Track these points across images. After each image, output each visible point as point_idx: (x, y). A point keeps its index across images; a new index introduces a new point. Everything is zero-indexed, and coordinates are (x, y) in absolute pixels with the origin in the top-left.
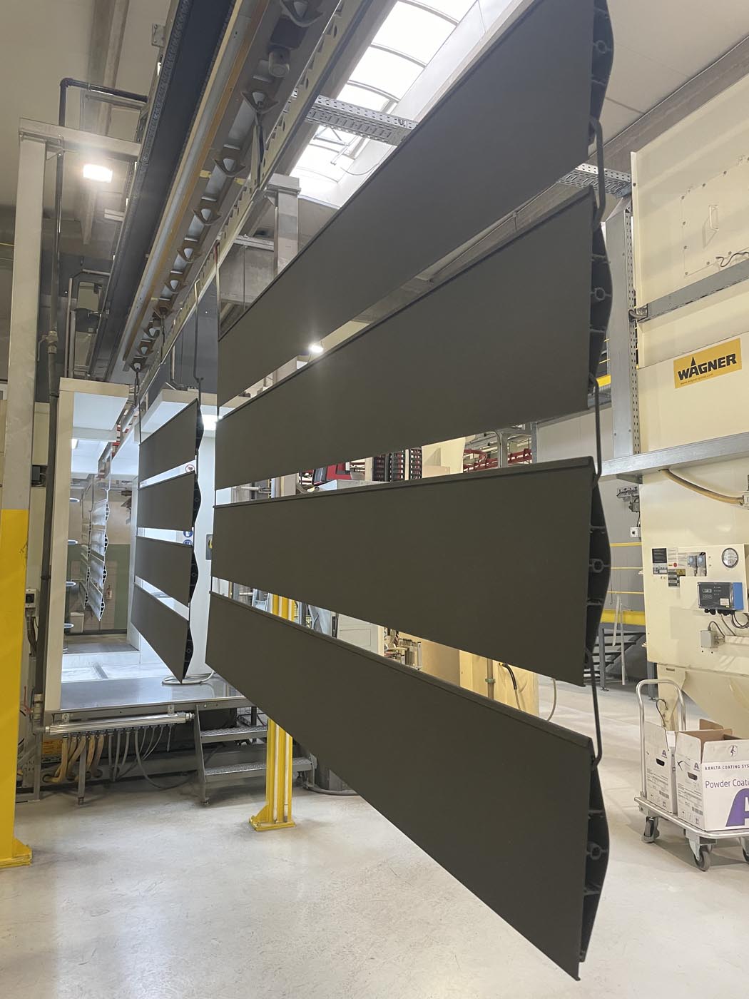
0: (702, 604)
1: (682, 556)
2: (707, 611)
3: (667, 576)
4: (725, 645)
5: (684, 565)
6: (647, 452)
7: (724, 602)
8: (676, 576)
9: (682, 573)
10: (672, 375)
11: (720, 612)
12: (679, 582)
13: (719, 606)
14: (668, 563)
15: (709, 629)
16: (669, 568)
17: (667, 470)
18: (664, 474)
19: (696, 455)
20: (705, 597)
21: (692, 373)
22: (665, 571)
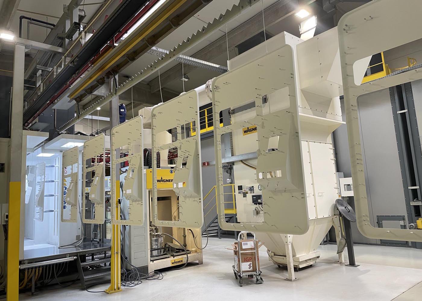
0: (253, 202)
1: (247, 188)
2: (254, 204)
3: (242, 194)
4: (260, 214)
5: (248, 190)
6: (235, 156)
7: (259, 201)
8: (245, 194)
9: (247, 193)
10: (242, 132)
11: (258, 204)
12: (246, 196)
13: (258, 202)
14: (243, 190)
15: (255, 210)
16: (243, 191)
17: (242, 161)
18: (241, 162)
19: (250, 156)
20: (254, 200)
21: (248, 131)
22: (242, 193)
